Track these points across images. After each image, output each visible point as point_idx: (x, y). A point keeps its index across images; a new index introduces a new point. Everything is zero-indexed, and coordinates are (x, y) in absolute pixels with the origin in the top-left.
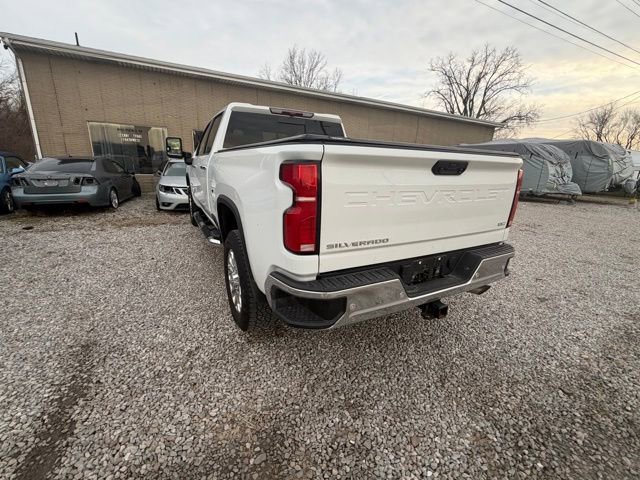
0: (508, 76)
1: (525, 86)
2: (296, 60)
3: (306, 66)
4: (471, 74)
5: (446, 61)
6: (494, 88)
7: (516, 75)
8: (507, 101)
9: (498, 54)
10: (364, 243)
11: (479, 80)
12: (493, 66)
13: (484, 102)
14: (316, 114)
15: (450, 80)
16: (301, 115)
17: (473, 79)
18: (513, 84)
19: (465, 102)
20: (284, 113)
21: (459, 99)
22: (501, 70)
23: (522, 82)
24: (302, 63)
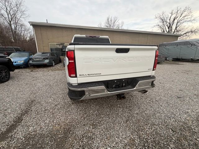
0: (186, 17)
1: (194, 20)
2: (109, 20)
3: (113, 21)
4: (171, 18)
5: (161, 14)
6: (181, 22)
7: (190, 16)
8: (186, 26)
9: (182, 10)
10: (92, 74)
11: (174, 20)
12: (180, 14)
13: (176, 28)
14: (100, 36)
15: (163, 21)
16: (95, 37)
17: (172, 20)
18: (189, 20)
19: (169, 28)
20: (90, 37)
21: (167, 27)
22: (183, 15)
23: (192, 19)
24: (111, 21)
